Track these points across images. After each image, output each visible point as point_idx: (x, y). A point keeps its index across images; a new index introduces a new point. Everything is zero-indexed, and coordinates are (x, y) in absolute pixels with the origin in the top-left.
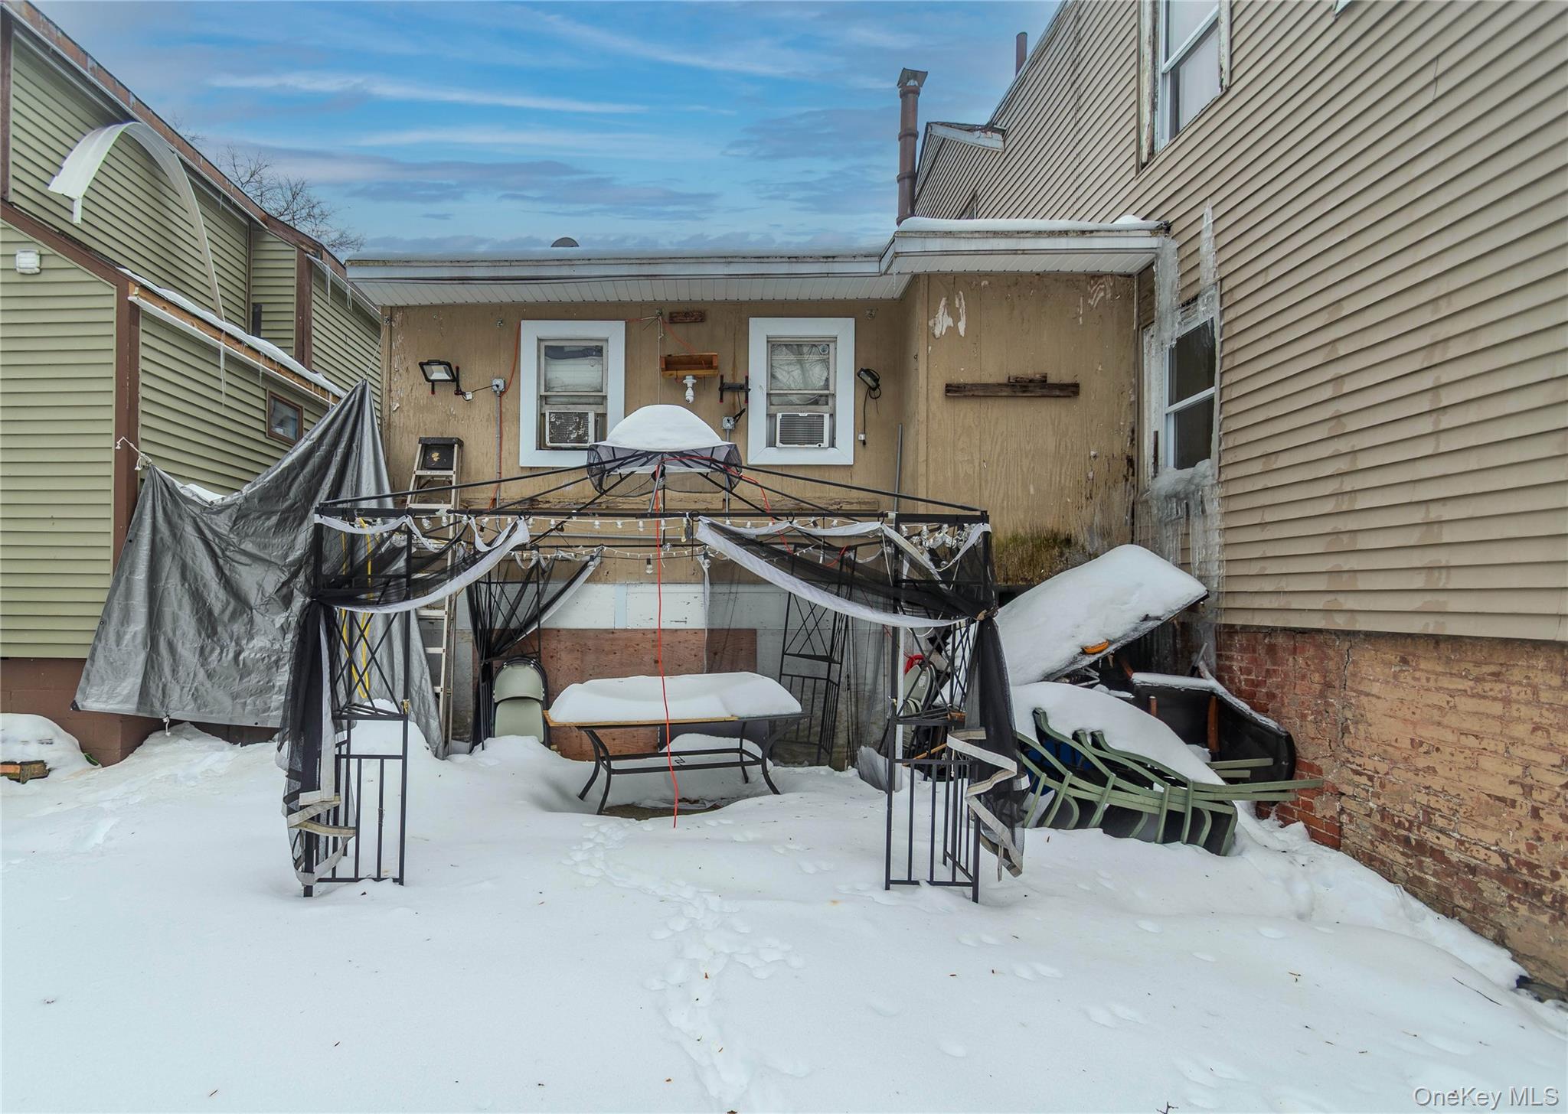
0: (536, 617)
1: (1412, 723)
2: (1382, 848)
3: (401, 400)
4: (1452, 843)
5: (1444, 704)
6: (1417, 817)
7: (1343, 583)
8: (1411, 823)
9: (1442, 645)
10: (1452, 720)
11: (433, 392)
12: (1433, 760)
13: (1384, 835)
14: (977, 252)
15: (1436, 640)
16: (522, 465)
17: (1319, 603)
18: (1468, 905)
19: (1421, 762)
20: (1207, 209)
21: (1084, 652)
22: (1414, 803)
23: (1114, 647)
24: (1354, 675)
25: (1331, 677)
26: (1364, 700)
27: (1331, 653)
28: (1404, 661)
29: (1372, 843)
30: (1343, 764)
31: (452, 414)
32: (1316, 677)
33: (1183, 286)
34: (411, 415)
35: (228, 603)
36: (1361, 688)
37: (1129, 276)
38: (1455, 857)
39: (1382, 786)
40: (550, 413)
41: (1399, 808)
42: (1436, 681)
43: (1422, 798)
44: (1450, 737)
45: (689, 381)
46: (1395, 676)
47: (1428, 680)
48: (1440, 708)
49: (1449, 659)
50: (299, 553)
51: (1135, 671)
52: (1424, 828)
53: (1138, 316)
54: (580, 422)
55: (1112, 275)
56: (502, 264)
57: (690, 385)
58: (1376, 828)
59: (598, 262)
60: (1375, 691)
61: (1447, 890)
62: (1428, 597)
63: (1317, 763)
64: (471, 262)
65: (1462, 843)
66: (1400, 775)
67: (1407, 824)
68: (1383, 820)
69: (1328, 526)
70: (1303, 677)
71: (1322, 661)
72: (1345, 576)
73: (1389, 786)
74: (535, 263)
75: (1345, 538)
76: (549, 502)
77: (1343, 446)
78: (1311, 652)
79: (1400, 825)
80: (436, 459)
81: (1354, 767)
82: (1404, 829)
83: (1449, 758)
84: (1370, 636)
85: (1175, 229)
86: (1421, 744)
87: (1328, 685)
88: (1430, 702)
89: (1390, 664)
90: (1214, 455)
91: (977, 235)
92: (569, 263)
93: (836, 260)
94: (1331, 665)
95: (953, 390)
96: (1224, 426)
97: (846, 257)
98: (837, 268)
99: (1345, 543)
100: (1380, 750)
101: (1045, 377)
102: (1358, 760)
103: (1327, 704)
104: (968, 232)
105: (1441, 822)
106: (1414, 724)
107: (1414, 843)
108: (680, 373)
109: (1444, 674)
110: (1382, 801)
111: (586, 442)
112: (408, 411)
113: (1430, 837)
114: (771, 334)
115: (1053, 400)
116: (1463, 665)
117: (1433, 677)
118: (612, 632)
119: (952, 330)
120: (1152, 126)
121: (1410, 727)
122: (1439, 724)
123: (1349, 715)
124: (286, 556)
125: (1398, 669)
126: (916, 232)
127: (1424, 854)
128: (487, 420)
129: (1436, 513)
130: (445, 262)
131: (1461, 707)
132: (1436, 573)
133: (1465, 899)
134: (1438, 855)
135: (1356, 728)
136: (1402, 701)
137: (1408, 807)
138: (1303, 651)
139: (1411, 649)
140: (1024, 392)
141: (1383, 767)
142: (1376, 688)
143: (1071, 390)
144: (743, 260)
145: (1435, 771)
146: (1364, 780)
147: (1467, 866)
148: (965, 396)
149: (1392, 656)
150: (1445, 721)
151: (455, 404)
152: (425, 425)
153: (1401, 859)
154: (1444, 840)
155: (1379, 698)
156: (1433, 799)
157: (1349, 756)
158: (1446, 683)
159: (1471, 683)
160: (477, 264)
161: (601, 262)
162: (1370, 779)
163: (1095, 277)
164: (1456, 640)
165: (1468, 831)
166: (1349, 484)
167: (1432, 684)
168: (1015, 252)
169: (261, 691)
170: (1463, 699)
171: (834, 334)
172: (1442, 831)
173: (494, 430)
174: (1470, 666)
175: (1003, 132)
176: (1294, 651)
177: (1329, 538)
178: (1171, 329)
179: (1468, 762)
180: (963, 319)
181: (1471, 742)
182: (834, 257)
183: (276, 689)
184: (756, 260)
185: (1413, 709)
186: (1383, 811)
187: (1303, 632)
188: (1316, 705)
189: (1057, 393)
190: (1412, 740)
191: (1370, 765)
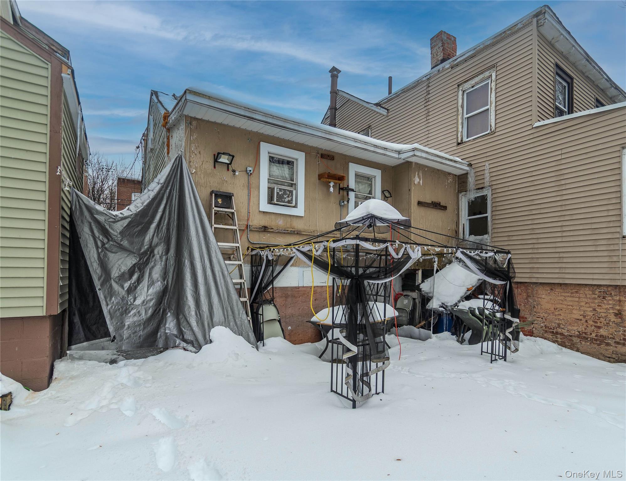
0: (272, 282)
1: (554, 304)
2: (545, 335)
3: (196, 168)
4: (566, 331)
5: (563, 299)
6: (556, 326)
7: (535, 271)
8: (554, 328)
9: (562, 286)
10: (565, 303)
11: (215, 167)
12: (560, 312)
13: (546, 331)
14: (433, 161)
15: (560, 284)
16: (261, 210)
17: (528, 275)
18: (570, 344)
19: (557, 313)
20: (487, 164)
21: (468, 290)
22: (555, 323)
23: (474, 288)
24: (536, 293)
25: (529, 294)
26: (540, 299)
27: (530, 288)
28: (552, 289)
29: (542, 334)
30: (533, 316)
31: (224, 180)
32: (525, 294)
33: (477, 183)
34: (202, 178)
35: (101, 276)
36: (538, 296)
37: (456, 175)
38: (566, 334)
39: (546, 320)
40: (277, 188)
41: (551, 324)
42: (561, 294)
43: (557, 322)
44: (565, 307)
45: (332, 184)
46: (549, 293)
47: (558, 294)
48: (562, 300)
49: (564, 288)
50: (146, 247)
51: (479, 295)
52: (558, 329)
53: (458, 189)
54: (289, 194)
55: (453, 174)
56: (269, 116)
57: (332, 185)
58: (544, 330)
59: (309, 127)
60: (543, 297)
61: (564, 342)
62: (560, 274)
63: (525, 316)
64: (254, 111)
65: (568, 330)
66: (551, 317)
67: (553, 328)
68: (546, 328)
69: (530, 256)
70: (520, 294)
71: (527, 290)
72: (535, 269)
73: (548, 320)
74: (284, 120)
75: (535, 260)
76: (272, 229)
77: (534, 236)
78: (524, 288)
79: (551, 329)
80: (220, 202)
81: (537, 316)
82: (552, 329)
83: (565, 311)
84: (541, 283)
85: (473, 166)
86: (557, 309)
87: (528, 296)
88: (559, 299)
89: (548, 290)
90: (490, 234)
91: (433, 155)
92: (298, 124)
93: (387, 150)
94: (530, 291)
95: (419, 203)
96: (493, 226)
97: (390, 150)
98: (388, 153)
99: (535, 261)
100: (545, 311)
101: (440, 203)
102: (538, 314)
103: (528, 301)
104: (431, 153)
105: (562, 326)
106: (555, 304)
107: (555, 332)
108: (330, 180)
109: (563, 292)
110: (546, 323)
111: (291, 203)
112: (200, 175)
113: (559, 330)
114: (357, 170)
115: (441, 210)
116: (568, 290)
117: (560, 293)
118: (298, 288)
119: (419, 183)
120: (462, 132)
121: (554, 305)
122: (562, 304)
123: (535, 303)
124: (140, 249)
125: (549, 291)
126: (420, 149)
127: (558, 335)
128: (243, 186)
129: (561, 255)
130: (242, 107)
131: (568, 300)
132: (562, 269)
133: (569, 343)
134: (562, 334)
135: (538, 306)
136: (551, 299)
137: (553, 324)
138: (520, 287)
139: (553, 287)
140: (436, 207)
141: (546, 315)
142: (543, 296)
143: (445, 208)
144: (359, 142)
145: (561, 315)
146: (540, 319)
147: (569, 335)
148: (423, 206)
149: (548, 288)
150: (563, 303)
151: (227, 175)
152: (210, 183)
153: (551, 337)
154: (563, 330)
155: (544, 299)
156: (560, 321)
157: (535, 313)
158: (563, 294)
159: (570, 294)
160: (257, 112)
161: (310, 128)
162: (542, 318)
163: (449, 174)
164: (566, 284)
165: (570, 328)
166: (536, 246)
167: (559, 295)
168: (441, 163)
169: (118, 329)
170: (568, 298)
171: (375, 175)
172: (563, 329)
173: (246, 192)
174: (570, 290)
175: (388, 110)
176: (518, 288)
177: (530, 259)
178: (472, 195)
179: (570, 312)
180: (422, 180)
181: (571, 307)
182: (387, 149)
183: (126, 327)
184: (364, 143)
185: (554, 301)
186: (546, 326)
187: (521, 283)
188: (525, 301)
189: (442, 208)
190: (554, 308)
191: (542, 315)
